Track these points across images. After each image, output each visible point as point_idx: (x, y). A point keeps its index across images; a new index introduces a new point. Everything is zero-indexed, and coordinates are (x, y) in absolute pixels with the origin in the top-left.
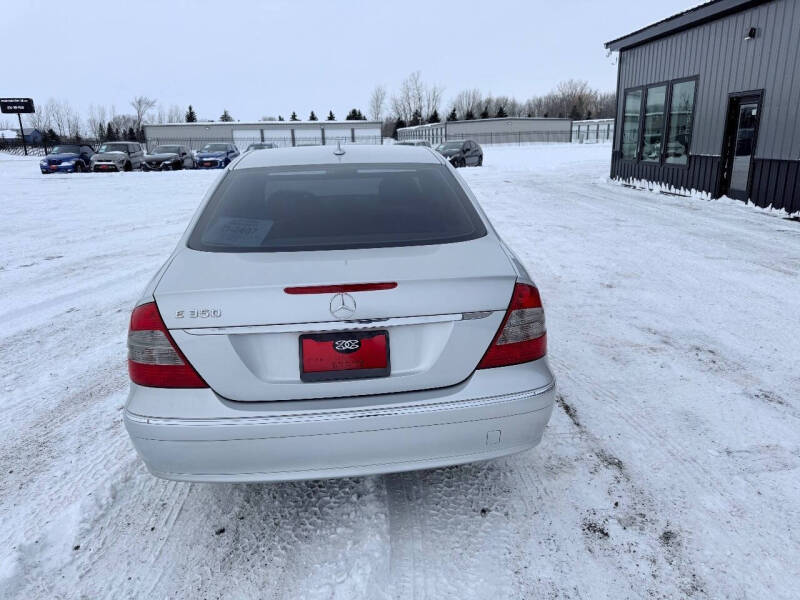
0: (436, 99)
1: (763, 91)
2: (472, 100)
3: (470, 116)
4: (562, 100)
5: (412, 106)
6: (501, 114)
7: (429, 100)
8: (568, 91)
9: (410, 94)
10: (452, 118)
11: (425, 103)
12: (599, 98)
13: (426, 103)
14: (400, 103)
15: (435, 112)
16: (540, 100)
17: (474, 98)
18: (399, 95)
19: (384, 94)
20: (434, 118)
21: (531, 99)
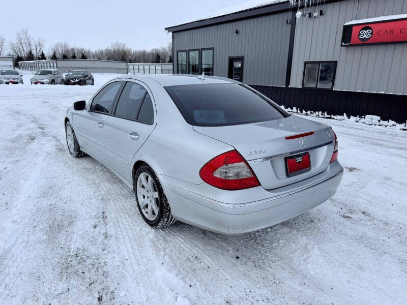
0: (40, 46)
1: (243, 57)
2: (63, 47)
3: (65, 57)
4: (115, 52)
5: (25, 48)
6: (84, 57)
7: (36, 46)
8: (117, 48)
9: (22, 41)
10: (54, 57)
11: (33, 48)
12: (132, 52)
13: (35, 48)
14: (16, 46)
15: (43, 53)
16: (102, 51)
17: (65, 47)
18: (15, 41)
19: (4, 40)
20: (43, 57)
21: (97, 50)
